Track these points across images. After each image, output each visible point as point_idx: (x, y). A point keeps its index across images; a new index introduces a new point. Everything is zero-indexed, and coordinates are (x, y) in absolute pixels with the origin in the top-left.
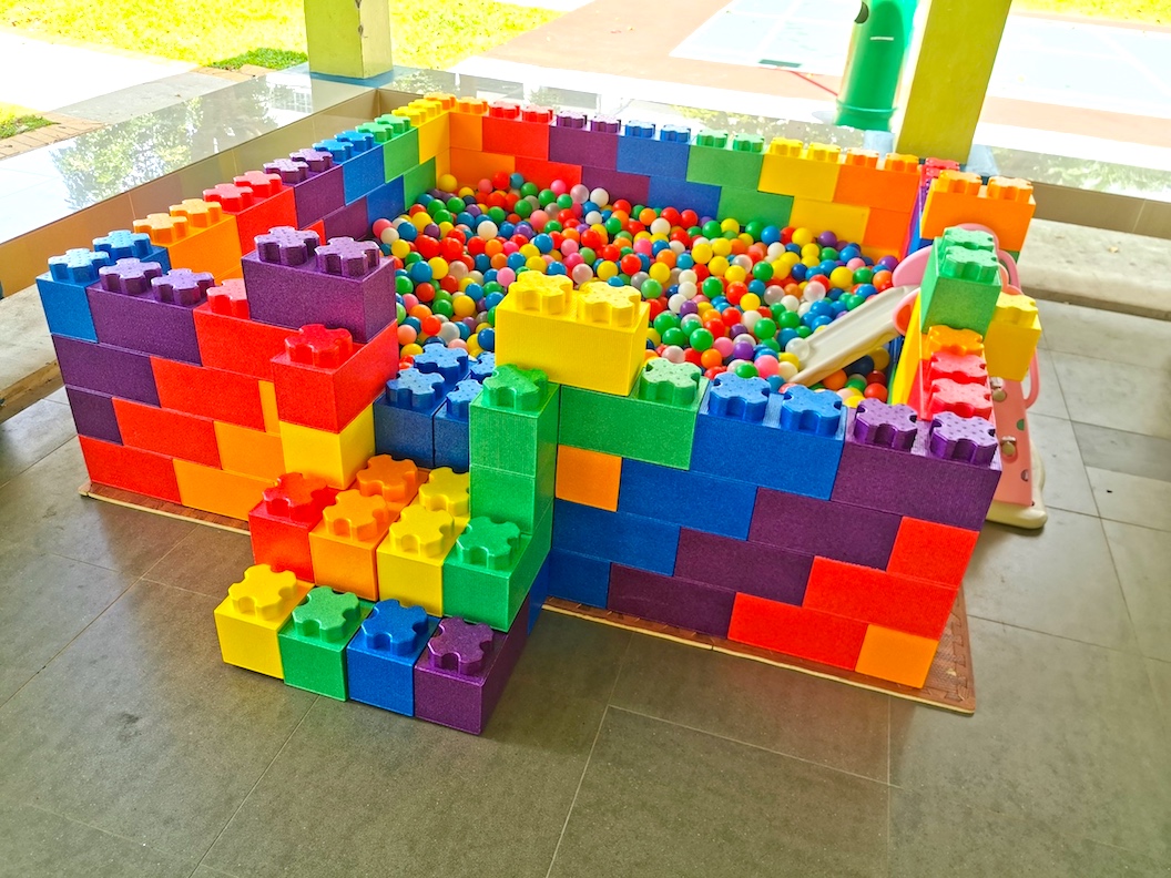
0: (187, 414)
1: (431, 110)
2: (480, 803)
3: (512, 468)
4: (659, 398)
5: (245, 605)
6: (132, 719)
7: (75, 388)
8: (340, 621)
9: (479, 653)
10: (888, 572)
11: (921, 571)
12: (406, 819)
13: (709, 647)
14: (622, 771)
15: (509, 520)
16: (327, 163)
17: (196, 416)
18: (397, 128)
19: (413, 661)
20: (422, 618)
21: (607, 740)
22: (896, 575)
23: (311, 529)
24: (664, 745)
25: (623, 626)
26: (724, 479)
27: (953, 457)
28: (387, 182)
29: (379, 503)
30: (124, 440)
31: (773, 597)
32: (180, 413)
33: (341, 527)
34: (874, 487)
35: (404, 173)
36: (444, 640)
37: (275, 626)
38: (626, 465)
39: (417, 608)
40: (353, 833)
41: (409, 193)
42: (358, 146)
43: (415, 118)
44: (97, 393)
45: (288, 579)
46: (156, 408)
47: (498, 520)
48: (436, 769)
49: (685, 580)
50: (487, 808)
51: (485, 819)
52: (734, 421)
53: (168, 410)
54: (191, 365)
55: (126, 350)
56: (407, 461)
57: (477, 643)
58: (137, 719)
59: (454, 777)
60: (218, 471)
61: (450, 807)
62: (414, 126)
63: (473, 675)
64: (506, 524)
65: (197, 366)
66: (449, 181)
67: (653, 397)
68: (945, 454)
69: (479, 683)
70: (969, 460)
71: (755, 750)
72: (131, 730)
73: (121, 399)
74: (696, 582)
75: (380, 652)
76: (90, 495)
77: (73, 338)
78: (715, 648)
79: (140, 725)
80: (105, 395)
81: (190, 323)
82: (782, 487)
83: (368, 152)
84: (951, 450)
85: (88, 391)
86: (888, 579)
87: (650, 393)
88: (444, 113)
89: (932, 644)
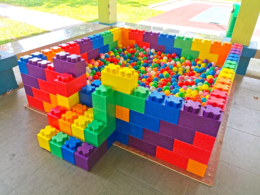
0: (45, 92)
1: (117, 30)
2: (78, 187)
3: (101, 109)
4: (137, 96)
5: (43, 134)
6: (14, 155)
7: (25, 84)
8: (61, 140)
9: (88, 152)
10: (193, 146)
11: (201, 146)
12: (60, 188)
13: (147, 158)
14: (114, 186)
15: (101, 122)
16: (89, 40)
17: (46, 92)
18: (108, 33)
19: (74, 152)
20: (79, 142)
21: (113, 177)
22: (195, 146)
23: (59, 119)
24: (126, 181)
25: (128, 150)
26: (152, 117)
27: (208, 117)
28: (104, 45)
29: (74, 114)
30: (34, 96)
31: (166, 148)
32: (43, 91)
33: (65, 119)
34: (188, 123)
35: (109, 43)
36: (82, 147)
37: (48, 139)
38: (131, 111)
39: (79, 139)
40: (48, 189)
41: (110, 48)
42: (97, 37)
43: (113, 31)
44: (29, 86)
45: (54, 129)
46: (39, 90)
47: (99, 121)
48: (71, 178)
49: (145, 141)
50: (79, 189)
51: (78, 191)
52: (154, 103)
53: (41, 90)
54: (45, 81)
55: (33, 77)
56: (85, 105)
57: (89, 149)
58: (15, 155)
59: (75, 180)
60: (51, 104)
61: (71, 187)
62: (112, 33)
63: (86, 157)
64: (100, 122)
65: (46, 81)
66: (120, 46)
67: (136, 95)
68: (206, 116)
69: (87, 159)
70: (213, 118)
71: (149, 186)
72: (13, 158)
73: (33, 87)
74: (147, 142)
75: (68, 149)
76: (26, 107)
77: (24, 74)
78: (148, 159)
79: (15, 157)
80: (30, 86)
81: (44, 72)
82: (166, 120)
83: (100, 38)
84: (207, 115)
85: (27, 85)
86: (193, 147)
87: (135, 94)
88: (121, 31)
89: (205, 166)
